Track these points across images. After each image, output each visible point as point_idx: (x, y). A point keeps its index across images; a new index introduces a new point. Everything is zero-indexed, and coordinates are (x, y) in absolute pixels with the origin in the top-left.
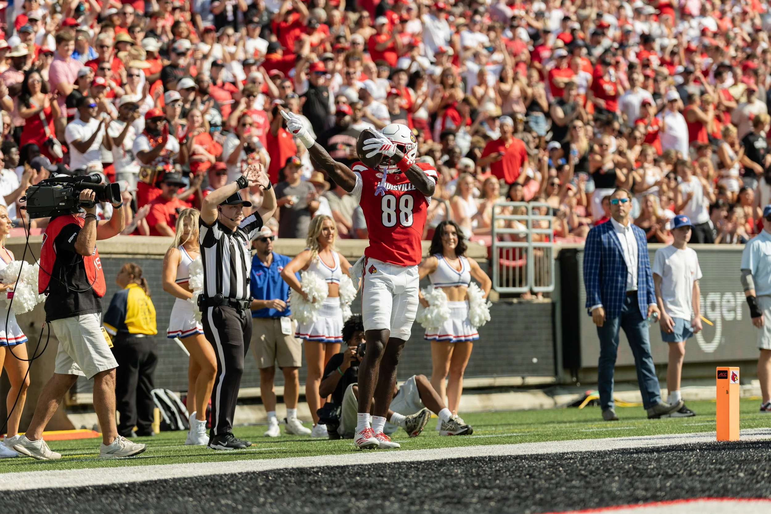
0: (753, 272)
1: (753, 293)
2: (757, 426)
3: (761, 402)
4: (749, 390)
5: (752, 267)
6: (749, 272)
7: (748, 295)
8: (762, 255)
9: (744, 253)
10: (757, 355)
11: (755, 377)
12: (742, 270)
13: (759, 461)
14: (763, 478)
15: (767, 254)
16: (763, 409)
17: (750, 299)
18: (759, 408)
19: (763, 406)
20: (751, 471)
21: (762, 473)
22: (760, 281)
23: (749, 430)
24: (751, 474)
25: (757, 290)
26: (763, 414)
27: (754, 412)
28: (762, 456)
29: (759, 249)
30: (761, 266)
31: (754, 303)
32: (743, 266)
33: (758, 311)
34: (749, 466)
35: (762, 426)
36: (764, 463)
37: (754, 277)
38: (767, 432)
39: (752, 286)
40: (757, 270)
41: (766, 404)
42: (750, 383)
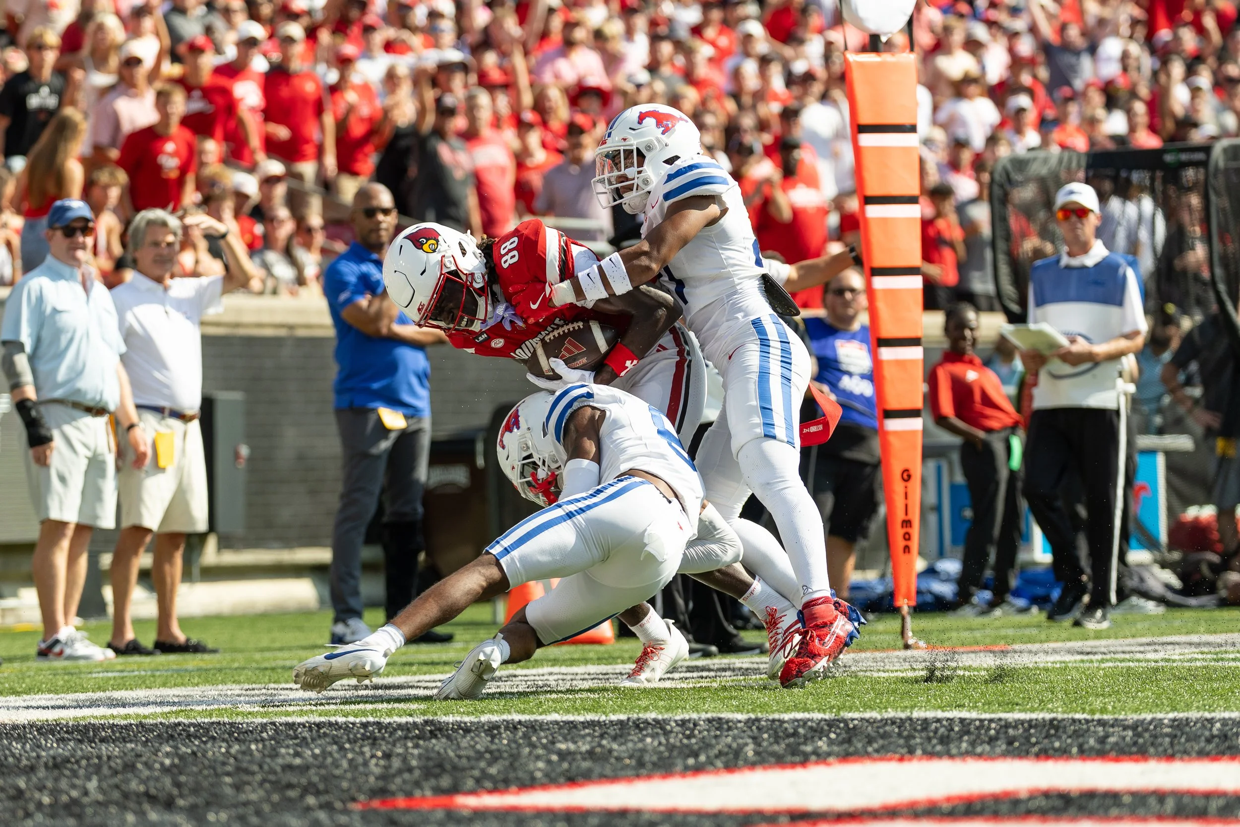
0: (28, 348)
1: (30, 392)
2: (28, 691)
3: (40, 637)
4: (12, 610)
5: (26, 338)
6: (20, 347)
7: (18, 398)
8: (49, 310)
9: (8, 306)
10: (31, 532)
11: (28, 580)
12: (5, 343)
13: (32, 769)
14: (40, 805)
15: (59, 308)
16: (43, 654)
17: (22, 406)
18: (33, 651)
19: (43, 646)
20: (12, 792)
21: (37, 795)
22: (43, 368)
23: (12, 698)
24: (13, 798)
25: (38, 389)
26: (44, 664)
27: (24, 658)
28: (39, 757)
29: (40, 299)
30: (45, 334)
31: (33, 413)
32: (7, 336)
33: (43, 432)
34: (10, 781)
35: (40, 691)
36: (42, 773)
37: (32, 359)
38: (49, 704)
39: (27, 377)
40: (38, 342)
41: (50, 641)
42: (15, 595)
